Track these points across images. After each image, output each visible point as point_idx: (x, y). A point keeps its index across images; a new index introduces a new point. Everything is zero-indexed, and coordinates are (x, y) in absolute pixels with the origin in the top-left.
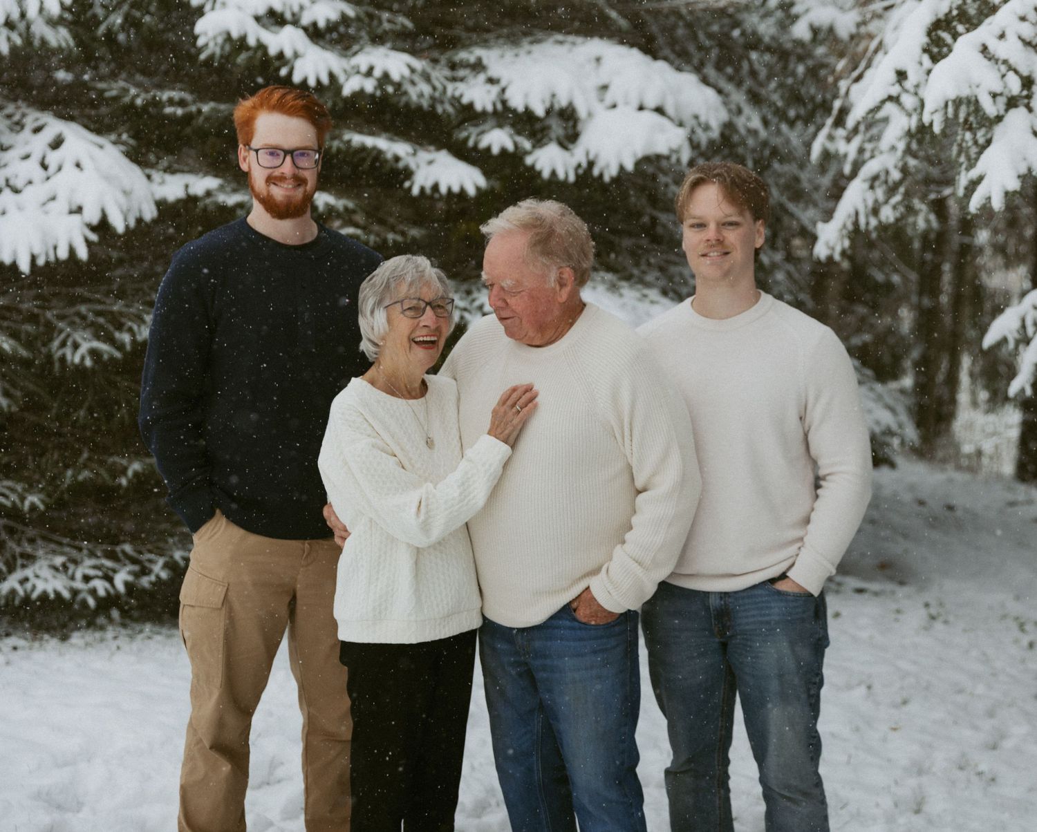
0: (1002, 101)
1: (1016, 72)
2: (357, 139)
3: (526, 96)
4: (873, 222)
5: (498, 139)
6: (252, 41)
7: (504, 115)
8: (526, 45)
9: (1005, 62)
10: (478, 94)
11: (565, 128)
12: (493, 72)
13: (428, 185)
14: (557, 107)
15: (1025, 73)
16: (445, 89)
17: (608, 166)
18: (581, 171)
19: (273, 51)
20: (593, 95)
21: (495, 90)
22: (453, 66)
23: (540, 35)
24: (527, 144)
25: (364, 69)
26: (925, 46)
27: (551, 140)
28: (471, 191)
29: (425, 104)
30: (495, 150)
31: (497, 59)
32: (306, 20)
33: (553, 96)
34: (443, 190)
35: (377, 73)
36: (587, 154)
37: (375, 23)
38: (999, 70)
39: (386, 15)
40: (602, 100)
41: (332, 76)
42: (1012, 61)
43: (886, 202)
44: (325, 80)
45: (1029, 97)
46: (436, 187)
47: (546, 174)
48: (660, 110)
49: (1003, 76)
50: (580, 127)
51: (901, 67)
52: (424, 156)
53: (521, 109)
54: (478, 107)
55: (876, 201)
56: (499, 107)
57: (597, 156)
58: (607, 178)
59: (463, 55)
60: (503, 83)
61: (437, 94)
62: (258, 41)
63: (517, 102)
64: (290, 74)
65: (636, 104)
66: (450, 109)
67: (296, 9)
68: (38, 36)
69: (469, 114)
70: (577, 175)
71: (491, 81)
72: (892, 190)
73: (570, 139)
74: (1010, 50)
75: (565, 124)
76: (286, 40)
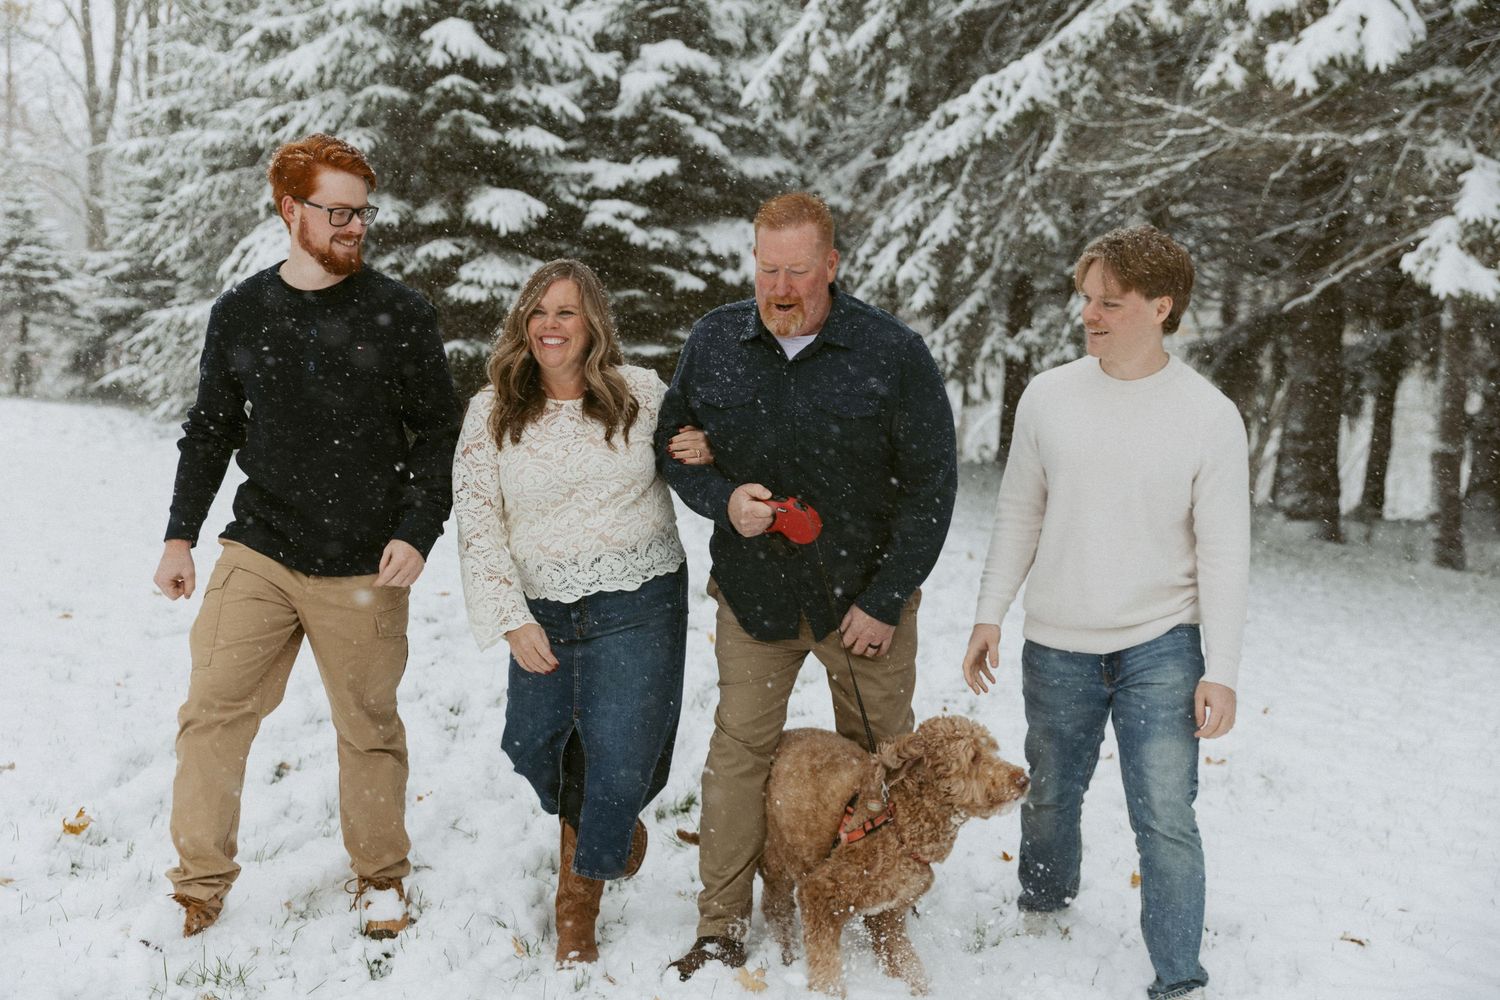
2: (657, 268)
5: (708, 267)
10: (699, 248)
24: (719, 269)
25: (658, 238)
30: (708, 272)
32: (633, 216)
35: (664, 240)
41: (645, 241)
44: (644, 243)
47: (729, 283)
63: (716, 250)
69: (693, 256)
71: (704, 242)
74: (923, 264)
75: (735, 261)
76: (625, 226)
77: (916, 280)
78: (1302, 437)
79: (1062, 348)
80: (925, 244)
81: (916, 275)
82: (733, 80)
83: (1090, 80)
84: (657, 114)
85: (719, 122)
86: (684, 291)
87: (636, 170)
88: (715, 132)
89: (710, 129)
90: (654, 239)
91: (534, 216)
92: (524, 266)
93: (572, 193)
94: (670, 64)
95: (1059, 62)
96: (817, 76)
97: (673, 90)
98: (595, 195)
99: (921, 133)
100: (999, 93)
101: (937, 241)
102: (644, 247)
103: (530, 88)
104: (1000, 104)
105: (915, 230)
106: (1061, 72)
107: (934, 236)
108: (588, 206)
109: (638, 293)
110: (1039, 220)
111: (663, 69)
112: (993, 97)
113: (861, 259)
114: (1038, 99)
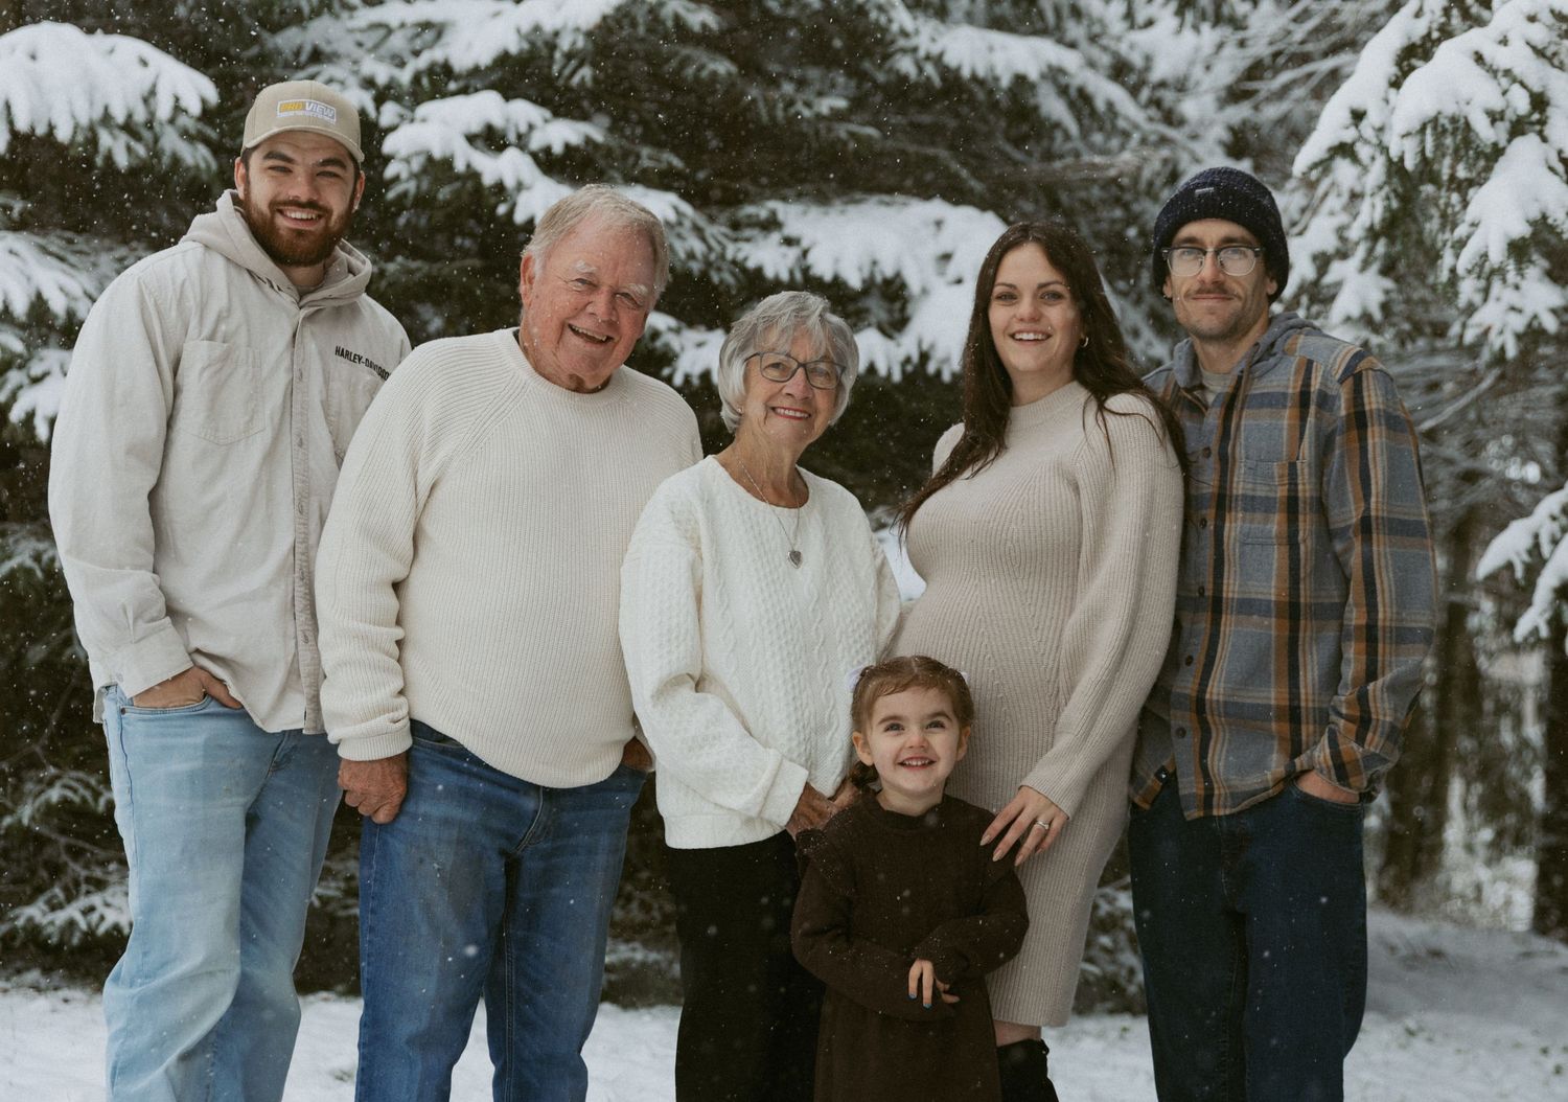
0: (1503, 128)
1: (1523, 84)
3: (837, 261)
6: (460, 166)
8: (838, 205)
9: (1507, 73)
11: (890, 311)
12: (791, 230)
13: (696, 371)
14: (879, 279)
15: (1536, 89)
16: (724, 248)
17: (946, 360)
18: (909, 368)
19: (488, 180)
20: (930, 267)
21: (793, 253)
22: (736, 226)
23: (858, 196)
26: (1394, 79)
27: (869, 325)
29: (696, 267)
31: (796, 217)
33: (875, 263)
37: (631, 160)
38: (1499, 84)
39: (645, 151)
40: (942, 273)
42: (1517, 71)
45: (1542, 122)
46: (705, 377)
49: (1505, 93)
50: (910, 309)
51: (1358, 105)
52: (692, 336)
53: (828, 277)
54: (769, 273)
56: (798, 276)
57: (932, 346)
58: (946, 377)
59: (749, 210)
60: (805, 244)
61: (713, 257)
62: (468, 166)
64: (511, 212)
66: (730, 279)
67: (523, 129)
68: (168, 152)
70: (904, 372)
73: (895, 326)
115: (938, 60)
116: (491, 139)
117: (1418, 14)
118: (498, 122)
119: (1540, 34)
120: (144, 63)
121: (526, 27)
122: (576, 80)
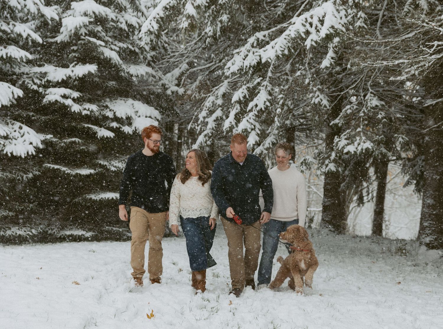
1: (253, 124)
2: (86, 125)
3: (121, 114)
4: (205, 144)
5: (115, 125)
6: (62, 102)
7: (116, 119)
10: (110, 115)
12: (111, 108)
13: (102, 135)
14: (127, 117)
19: (66, 104)
20: (135, 113)
21: (112, 113)
24: (121, 125)
25: (87, 109)
26: (235, 118)
27: (125, 124)
28: (112, 137)
30: (115, 127)
31: (110, 105)
32: (72, 97)
33: (127, 114)
34: (105, 137)
35: (90, 110)
36: (135, 128)
38: (250, 124)
40: (136, 115)
41: (80, 110)
43: (209, 140)
44: (79, 111)
46: (104, 136)
47: (127, 133)
48: (150, 117)
50: (132, 121)
52: (100, 129)
53: (120, 117)
55: (206, 140)
56: (115, 117)
57: (137, 128)
60: (115, 111)
61: (100, 114)
63: (118, 115)
64: (71, 110)
65: (145, 116)
66: (102, 117)
69: (106, 118)
70: (133, 133)
71: (110, 110)
72: (210, 137)
73: (130, 124)
74: (252, 121)
75: (129, 121)
76: (69, 102)
77: (249, 130)
78: (433, 207)
79: (327, 166)
80: (251, 111)
81: (249, 127)
82: (121, 23)
83: (361, 17)
84: (83, 40)
85: (115, 45)
86: (103, 138)
87: (73, 71)
88: (115, 50)
89: (112, 49)
90: (85, 109)
91: (16, 97)
92: (10, 125)
93: (35, 84)
94: (90, 12)
95: (341, 8)
96: (189, 17)
97: (91, 27)
98: (49, 85)
99: (243, 50)
100: (311, 24)
101: (258, 108)
102: (80, 114)
103: (8, 24)
104: (312, 30)
105: (244, 103)
106: (343, 13)
107: (256, 106)
108: (45, 91)
109: (77, 140)
110: (318, 96)
111: (86, 14)
112: (308, 25)
113: (201, 119)
114: (336, 27)
115: (128, 73)
116: (65, 97)
117: (237, 109)
118: (67, 93)
119: (254, 118)
120: (9, 87)
121: (67, 76)
122: (75, 84)
